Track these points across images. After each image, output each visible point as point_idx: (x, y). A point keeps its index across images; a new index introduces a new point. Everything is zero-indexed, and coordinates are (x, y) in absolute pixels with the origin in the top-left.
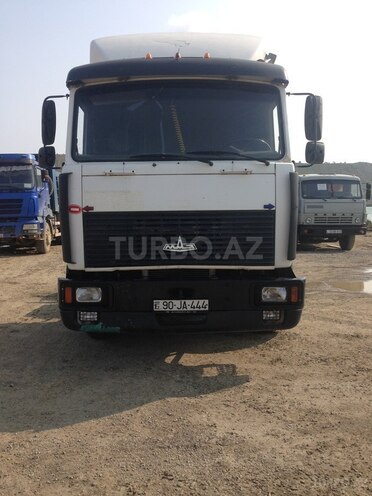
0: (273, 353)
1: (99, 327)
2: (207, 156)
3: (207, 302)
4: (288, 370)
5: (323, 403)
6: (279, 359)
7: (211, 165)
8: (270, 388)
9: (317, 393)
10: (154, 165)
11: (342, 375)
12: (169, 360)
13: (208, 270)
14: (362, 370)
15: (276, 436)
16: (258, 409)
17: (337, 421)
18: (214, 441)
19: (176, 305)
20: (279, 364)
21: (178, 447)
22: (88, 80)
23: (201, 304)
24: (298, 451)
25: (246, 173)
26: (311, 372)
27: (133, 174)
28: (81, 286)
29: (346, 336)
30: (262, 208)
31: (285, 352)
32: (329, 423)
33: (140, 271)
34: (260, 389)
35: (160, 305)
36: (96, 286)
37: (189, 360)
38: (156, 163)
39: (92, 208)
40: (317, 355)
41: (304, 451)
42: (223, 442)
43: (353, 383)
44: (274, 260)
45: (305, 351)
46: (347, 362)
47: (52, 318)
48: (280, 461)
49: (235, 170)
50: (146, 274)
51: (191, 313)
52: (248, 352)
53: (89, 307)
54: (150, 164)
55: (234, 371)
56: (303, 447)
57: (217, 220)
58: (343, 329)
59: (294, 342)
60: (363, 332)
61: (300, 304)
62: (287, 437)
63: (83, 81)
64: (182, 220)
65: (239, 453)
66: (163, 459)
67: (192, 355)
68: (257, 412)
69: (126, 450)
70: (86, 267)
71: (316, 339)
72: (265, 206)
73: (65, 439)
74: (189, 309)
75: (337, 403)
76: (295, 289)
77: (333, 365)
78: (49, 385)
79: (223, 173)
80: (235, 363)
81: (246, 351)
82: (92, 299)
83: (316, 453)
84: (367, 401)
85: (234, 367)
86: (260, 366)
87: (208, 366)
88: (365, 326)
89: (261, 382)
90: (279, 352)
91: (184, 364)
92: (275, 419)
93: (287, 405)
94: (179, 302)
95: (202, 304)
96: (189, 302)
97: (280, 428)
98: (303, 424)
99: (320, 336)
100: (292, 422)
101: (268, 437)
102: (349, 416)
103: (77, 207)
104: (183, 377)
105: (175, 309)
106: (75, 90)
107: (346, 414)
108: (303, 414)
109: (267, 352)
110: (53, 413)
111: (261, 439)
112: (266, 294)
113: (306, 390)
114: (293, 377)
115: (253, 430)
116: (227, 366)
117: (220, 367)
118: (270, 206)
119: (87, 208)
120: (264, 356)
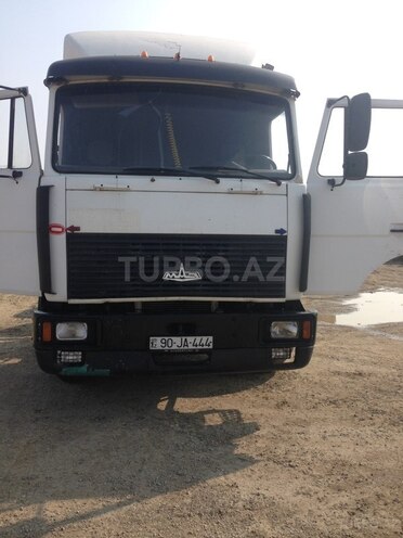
0: (276, 395)
1: (84, 369)
2: (212, 172)
3: (211, 339)
4: (298, 415)
5: (346, 452)
6: (284, 403)
7: (218, 182)
8: (285, 436)
9: (337, 440)
10: (153, 180)
11: (357, 419)
12: (162, 405)
13: (210, 302)
14: (376, 412)
15: (307, 494)
16: (278, 463)
17: (369, 473)
18: (240, 504)
19: (176, 343)
20: (285, 408)
21: (200, 515)
22: (73, 77)
23: (204, 342)
24: (338, 513)
25: (256, 193)
26: (323, 416)
27: (128, 189)
28: (62, 321)
29: (348, 375)
30: (273, 233)
31: (288, 394)
32: (361, 476)
33: (133, 303)
34: (274, 438)
35: (157, 343)
36: (81, 320)
37: (185, 405)
38: (155, 177)
39: (78, 229)
40: (323, 396)
41: (345, 512)
42: (251, 506)
43: (372, 428)
44: (284, 291)
45: (310, 393)
46: (358, 403)
47: (11, 358)
48: (321, 525)
49: (244, 190)
50: (139, 307)
51: (193, 352)
52: (248, 394)
53: (71, 345)
54: (148, 178)
55: (240, 419)
56: (342, 507)
57: (224, 245)
58: (342, 366)
59: (295, 382)
60: (365, 369)
61: (311, 340)
62: (321, 495)
63: (67, 78)
64: (184, 245)
65: (273, 518)
66: (186, 531)
67: (187, 400)
68: (278, 467)
69: (139, 522)
70: (69, 298)
71: (317, 379)
72: (277, 231)
73: (59, 510)
74: (191, 347)
75: (362, 451)
76: (307, 324)
77: (344, 407)
78: (24, 442)
79: (231, 192)
80: (238, 408)
81: (246, 393)
82: (74, 336)
83: (358, 513)
84: (394, 449)
85: (238, 412)
86: (266, 411)
87: (208, 412)
88: (364, 363)
89: (273, 430)
90: (283, 394)
91: (181, 411)
92: (301, 475)
93: (309, 457)
94: (179, 339)
95: (206, 342)
96: (190, 339)
97: (309, 485)
98: (333, 478)
99: (320, 374)
100: (321, 477)
101: (300, 497)
102: (379, 467)
103: (60, 227)
104: (182, 427)
105: (174, 347)
106: (56, 88)
107: (375, 464)
108: (329, 466)
109: (269, 395)
110: (37, 477)
111: (293, 499)
112: (276, 330)
113: (324, 438)
114: (305, 423)
115: (281, 488)
116: (230, 412)
117: (223, 413)
118: (282, 231)
119: (73, 228)
120: (267, 399)
